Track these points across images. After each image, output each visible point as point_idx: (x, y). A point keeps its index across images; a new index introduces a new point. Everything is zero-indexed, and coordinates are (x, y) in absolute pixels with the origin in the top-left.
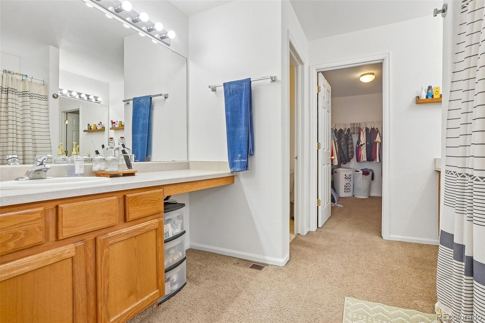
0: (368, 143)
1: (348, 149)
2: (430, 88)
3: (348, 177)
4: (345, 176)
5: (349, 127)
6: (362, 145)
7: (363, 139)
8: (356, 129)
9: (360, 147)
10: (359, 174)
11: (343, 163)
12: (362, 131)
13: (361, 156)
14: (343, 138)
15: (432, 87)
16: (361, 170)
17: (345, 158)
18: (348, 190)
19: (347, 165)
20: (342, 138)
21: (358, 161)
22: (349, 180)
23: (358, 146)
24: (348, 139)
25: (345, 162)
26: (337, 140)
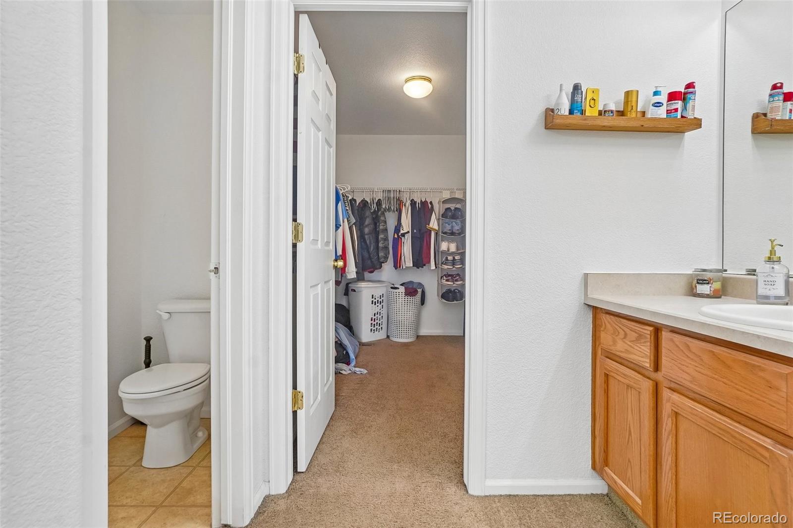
0: (415, 231)
1: (377, 242)
2: (576, 88)
3: (378, 301)
4: (373, 298)
5: (380, 196)
6: (403, 235)
7: (406, 224)
8: (392, 202)
9: (401, 239)
10: (398, 293)
11: (368, 270)
12: (405, 206)
13: (403, 258)
14: (368, 219)
15: (581, 86)
16: (402, 285)
17: (372, 262)
18: (378, 327)
19: (375, 275)
20: (365, 218)
21: (396, 267)
22: (380, 306)
23: (396, 236)
24: (379, 221)
25: (372, 270)
26: (355, 221)
